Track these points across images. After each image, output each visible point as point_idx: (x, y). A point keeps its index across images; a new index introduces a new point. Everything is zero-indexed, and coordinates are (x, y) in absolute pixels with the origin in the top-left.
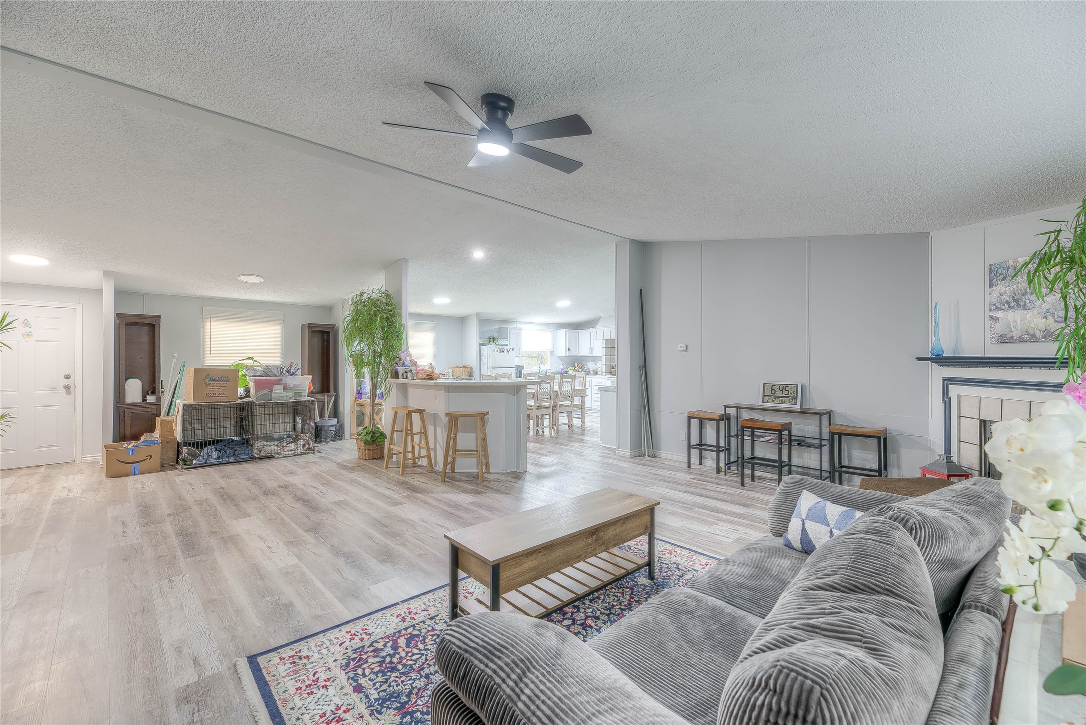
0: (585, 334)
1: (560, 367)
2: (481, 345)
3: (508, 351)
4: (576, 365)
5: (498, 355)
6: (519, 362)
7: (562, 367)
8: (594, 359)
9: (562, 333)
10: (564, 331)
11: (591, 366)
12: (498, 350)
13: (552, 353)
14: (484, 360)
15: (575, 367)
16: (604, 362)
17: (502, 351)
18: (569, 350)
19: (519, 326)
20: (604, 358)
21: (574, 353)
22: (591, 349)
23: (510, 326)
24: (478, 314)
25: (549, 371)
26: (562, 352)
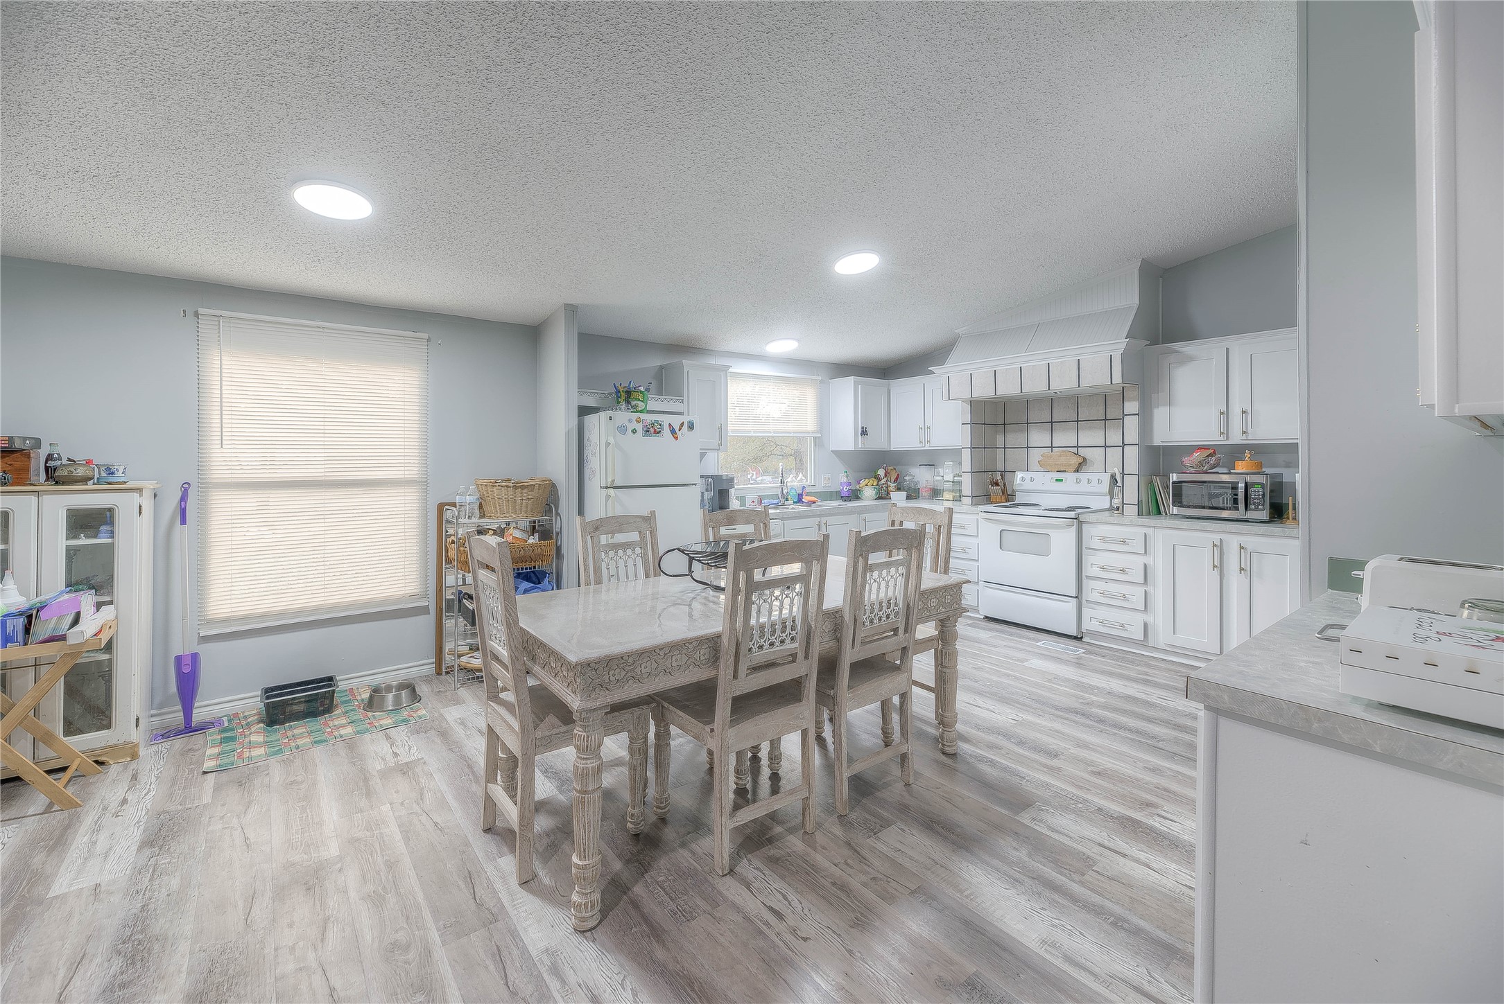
0: (906, 390)
1: (841, 480)
2: (584, 411)
3: (673, 432)
4: (881, 472)
5: (639, 444)
6: (716, 465)
7: (844, 480)
8: (932, 459)
9: (847, 387)
10: (850, 380)
11: (922, 476)
12: (639, 427)
13: (819, 442)
14: (594, 462)
15: (878, 478)
16: (966, 465)
17: (652, 430)
18: (864, 432)
19: (721, 362)
20: (966, 456)
21: (876, 443)
22: (924, 429)
23: (688, 363)
24: (572, 310)
25: (808, 490)
26: (845, 437)
